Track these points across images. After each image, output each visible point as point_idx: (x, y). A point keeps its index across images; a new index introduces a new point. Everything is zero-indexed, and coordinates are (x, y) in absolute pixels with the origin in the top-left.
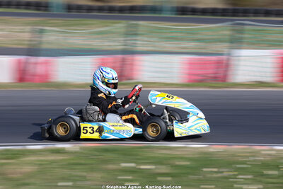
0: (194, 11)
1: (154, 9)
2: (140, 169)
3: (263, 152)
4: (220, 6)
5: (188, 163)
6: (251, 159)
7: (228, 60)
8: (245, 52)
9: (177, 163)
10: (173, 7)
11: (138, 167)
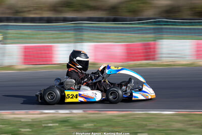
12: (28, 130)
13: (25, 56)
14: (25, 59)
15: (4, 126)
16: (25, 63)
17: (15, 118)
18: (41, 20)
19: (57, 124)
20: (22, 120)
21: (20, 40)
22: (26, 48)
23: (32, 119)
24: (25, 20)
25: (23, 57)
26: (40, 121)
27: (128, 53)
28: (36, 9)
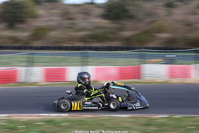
12: (24, 127)
13: (47, 76)
14: (47, 78)
18: (73, 48)
19: (44, 123)
22: (47, 70)
24: (60, 48)
26: (33, 121)
27: (121, 74)
28: (70, 40)
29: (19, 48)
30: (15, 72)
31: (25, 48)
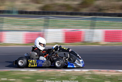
0: (26, 13)
1: (9, 12)
2: (10, 81)
3: (61, 72)
4: (37, 10)
5: (30, 78)
6: (56, 75)
7: (43, 34)
8: (50, 30)
9: (26, 78)
10: (17, 11)
11: (9, 80)
13: (106, 36)
14: (105, 39)
15: (94, 79)
16: (106, 41)
17: (101, 74)
20: (106, 76)
21: (102, 27)
22: (106, 32)
23: (111, 75)
25: (104, 37)
26: (117, 77)
28: (113, 8)
29: (71, 14)
30: (80, 33)
31: (76, 14)
